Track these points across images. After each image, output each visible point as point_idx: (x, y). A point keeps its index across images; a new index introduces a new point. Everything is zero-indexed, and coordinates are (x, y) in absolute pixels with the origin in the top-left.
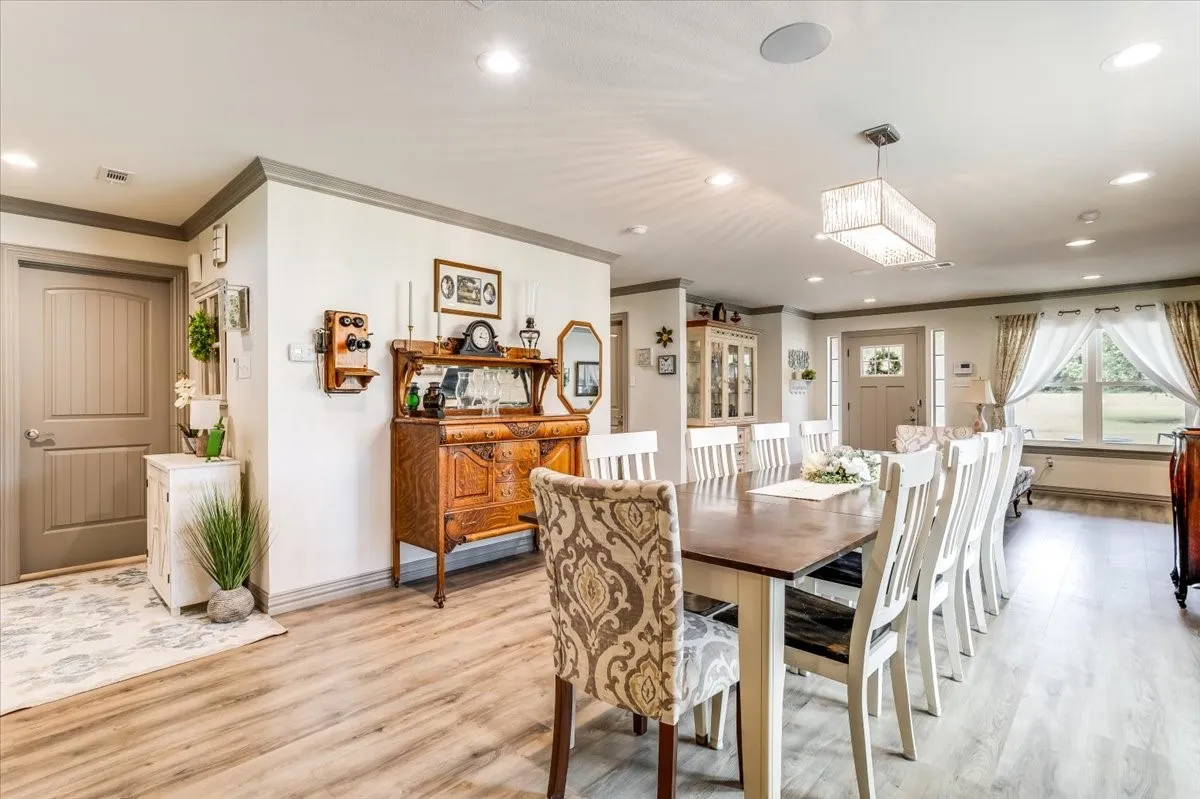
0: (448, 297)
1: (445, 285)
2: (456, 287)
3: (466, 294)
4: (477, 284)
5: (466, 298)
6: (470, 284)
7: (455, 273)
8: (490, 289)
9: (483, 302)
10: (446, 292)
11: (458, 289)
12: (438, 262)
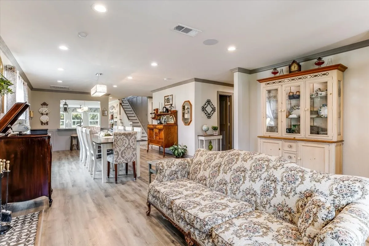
0: (166, 103)
1: (165, 101)
5: (168, 102)
9: (170, 102)
12: (165, 97)
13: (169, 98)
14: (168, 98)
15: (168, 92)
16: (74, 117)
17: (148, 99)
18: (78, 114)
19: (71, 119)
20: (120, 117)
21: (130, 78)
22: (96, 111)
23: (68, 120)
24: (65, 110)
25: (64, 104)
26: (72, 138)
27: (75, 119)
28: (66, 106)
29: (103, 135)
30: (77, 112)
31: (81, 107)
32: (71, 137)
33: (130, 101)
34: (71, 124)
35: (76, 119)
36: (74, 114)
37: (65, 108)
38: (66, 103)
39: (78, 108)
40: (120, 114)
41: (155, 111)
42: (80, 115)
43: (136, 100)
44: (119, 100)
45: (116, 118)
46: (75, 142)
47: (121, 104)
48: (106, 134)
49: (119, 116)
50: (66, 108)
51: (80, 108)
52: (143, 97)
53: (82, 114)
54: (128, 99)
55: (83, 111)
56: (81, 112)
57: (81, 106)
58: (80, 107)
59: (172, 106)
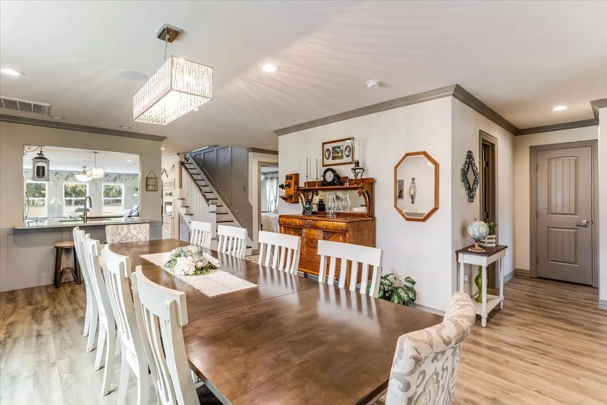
0: (328, 159)
1: (327, 153)
2: (331, 153)
3: (336, 155)
4: (342, 148)
5: (336, 157)
6: (338, 150)
7: (330, 146)
8: (348, 149)
9: (344, 156)
10: (327, 156)
11: (333, 153)
12: (324, 144)
13: (339, 147)
14: (334, 148)
15: (334, 131)
16: (69, 190)
17: (251, 154)
18: (78, 184)
19: (62, 196)
20: (181, 193)
21: (269, 68)
22: (118, 180)
23: (54, 198)
24: (38, 175)
25: (36, 158)
26: (59, 252)
27: (70, 195)
28: (41, 164)
29: (186, 269)
30: (75, 180)
31: (86, 169)
32: (58, 248)
33: (200, 160)
34: (62, 205)
35: (74, 195)
36: (71, 184)
37: (38, 168)
38: (41, 153)
39: (78, 173)
40: (181, 187)
41: (289, 181)
42: (82, 187)
43: (215, 157)
44: (178, 154)
45: (170, 194)
46: (67, 262)
47: (182, 164)
48: (200, 265)
49: (177, 192)
50: (43, 168)
51: (84, 172)
52: (235, 150)
53: (88, 185)
54: (193, 155)
55: (90, 179)
56: (85, 182)
57: (85, 167)
58: (82, 169)
59: (358, 166)
